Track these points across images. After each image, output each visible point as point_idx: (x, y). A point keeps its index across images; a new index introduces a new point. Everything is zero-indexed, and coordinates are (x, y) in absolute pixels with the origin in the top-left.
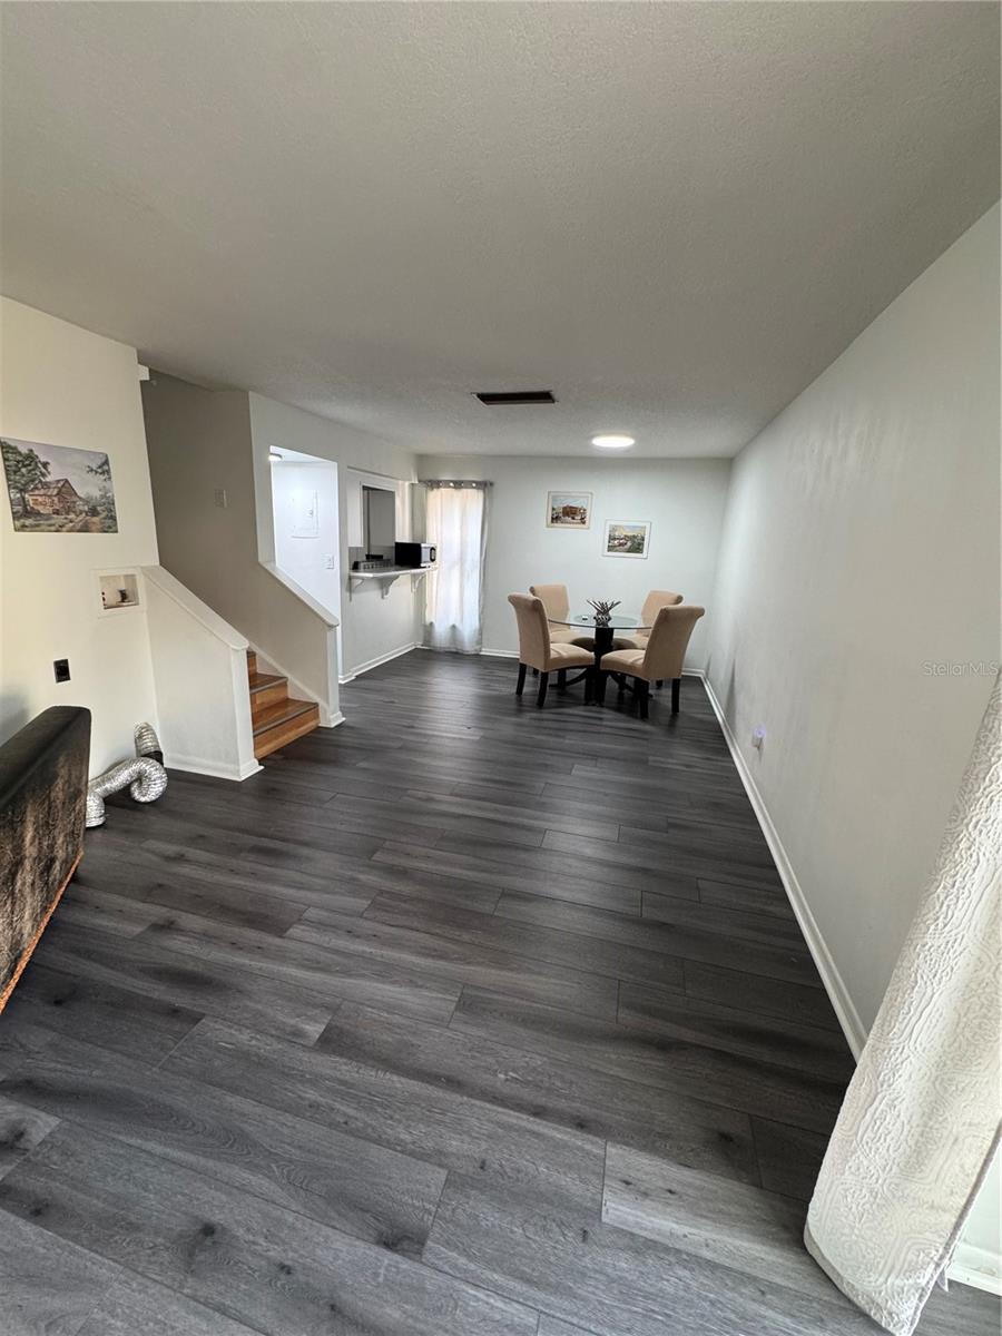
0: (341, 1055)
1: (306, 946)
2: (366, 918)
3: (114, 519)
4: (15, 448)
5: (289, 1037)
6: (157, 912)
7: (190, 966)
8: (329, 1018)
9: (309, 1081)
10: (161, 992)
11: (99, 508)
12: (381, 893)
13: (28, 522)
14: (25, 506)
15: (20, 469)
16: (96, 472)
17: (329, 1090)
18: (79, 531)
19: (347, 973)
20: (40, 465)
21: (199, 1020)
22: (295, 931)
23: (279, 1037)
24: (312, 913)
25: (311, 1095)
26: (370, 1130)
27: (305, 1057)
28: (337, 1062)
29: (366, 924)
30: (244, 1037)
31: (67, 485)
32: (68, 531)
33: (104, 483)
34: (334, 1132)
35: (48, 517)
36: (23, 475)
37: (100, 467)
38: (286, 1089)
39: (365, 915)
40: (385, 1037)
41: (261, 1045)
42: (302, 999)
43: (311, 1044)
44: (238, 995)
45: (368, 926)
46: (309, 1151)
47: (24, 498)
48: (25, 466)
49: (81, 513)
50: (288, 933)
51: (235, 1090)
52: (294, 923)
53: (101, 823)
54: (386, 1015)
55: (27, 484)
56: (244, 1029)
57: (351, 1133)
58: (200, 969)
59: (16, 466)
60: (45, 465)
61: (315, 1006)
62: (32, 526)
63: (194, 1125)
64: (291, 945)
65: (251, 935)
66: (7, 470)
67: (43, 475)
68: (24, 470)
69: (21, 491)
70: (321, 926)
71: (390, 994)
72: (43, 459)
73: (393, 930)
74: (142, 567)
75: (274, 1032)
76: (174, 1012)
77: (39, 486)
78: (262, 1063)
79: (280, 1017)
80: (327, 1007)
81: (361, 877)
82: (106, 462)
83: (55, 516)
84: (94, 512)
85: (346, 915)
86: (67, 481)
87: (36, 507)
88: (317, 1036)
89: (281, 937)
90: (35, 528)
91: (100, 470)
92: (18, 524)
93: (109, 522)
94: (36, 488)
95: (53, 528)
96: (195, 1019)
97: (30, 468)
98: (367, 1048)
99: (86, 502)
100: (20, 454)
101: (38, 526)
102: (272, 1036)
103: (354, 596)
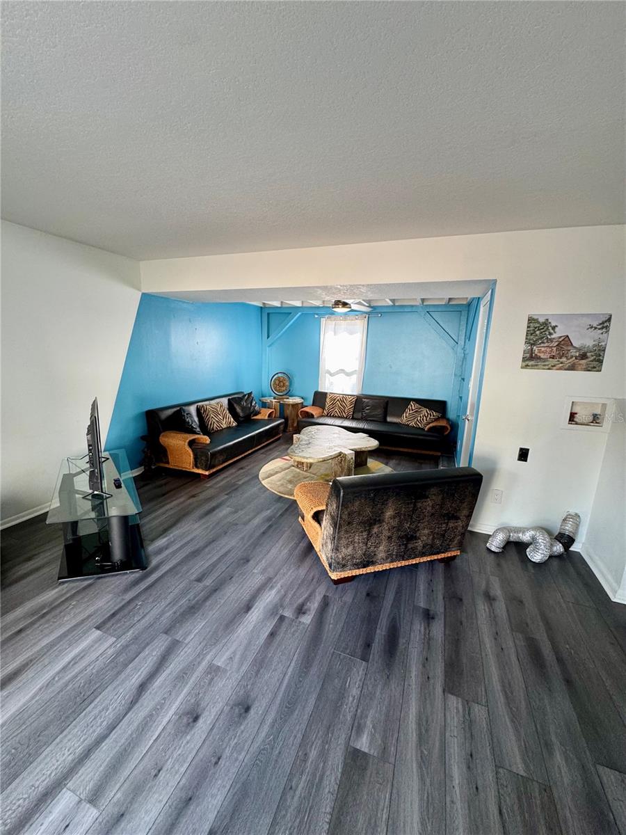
0: (343, 774)
1: (441, 715)
2: (497, 773)
3: (601, 362)
4: (537, 319)
5: (356, 724)
6: (439, 607)
7: (402, 641)
8: (375, 754)
9: (324, 747)
10: (380, 633)
11: (589, 354)
12: (547, 789)
13: (531, 363)
14: (532, 354)
15: (536, 332)
16: (596, 328)
17: (316, 769)
18: (566, 370)
19: (423, 762)
20: (550, 328)
21: (364, 660)
22: (454, 702)
23: (355, 715)
24: (479, 712)
25: (313, 754)
26: (283, 812)
27: (342, 741)
28: (338, 770)
29: (490, 776)
30: (355, 691)
31: (567, 339)
32: (557, 369)
33: (601, 336)
34: (286, 779)
35: (545, 360)
36: (537, 335)
37: (601, 324)
38: (318, 732)
39: (501, 770)
40: (361, 820)
41: (349, 705)
42: (390, 727)
43: (351, 744)
44: (385, 677)
45: (488, 776)
46: (277, 761)
47: (532, 349)
48: (539, 330)
49: (572, 357)
50: (450, 695)
51: (319, 699)
52: (463, 699)
53: (496, 551)
54: (384, 816)
55: (537, 340)
56: (360, 689)
57: (284, 794)
58: (401, 646)
59: (534, 330)
60: (554, 328)
61: (385, 738)
62: (532, 366)
63: (301, 681)
64: (439, 703)
65: (438, 670)
66: (527, 334)
67: (550, 334)
68: (538, 332)
69: (532, 345)
70: (469, 724)
71: (409, 819)
72: (553, 324)
73: (493, 809)
74: (615, 399)
75: (359, 711)
76: (368, 645)
77: (545, 341)
78: (337, 708)
79: (372, 713)
80: (385, 750)
81: (558, 758)
82: (609, 320)
83: (551, 359)
84: (584, 356)
85: (493, 749)
86: (568, 336)
87: (538, 354)
88: (358, 748)
89: (444, 691)
90: (533, 367)
91: (599, 327)
92: (524, 364)
93: (595, 364)
94: (543, 343)
95: (547, 367)
96: (365, 658)
97: (542, 330)
98: (350, 799)
99: (578, 349)
100: (538, 322)
101: (537, 365)
102: (357, 710)
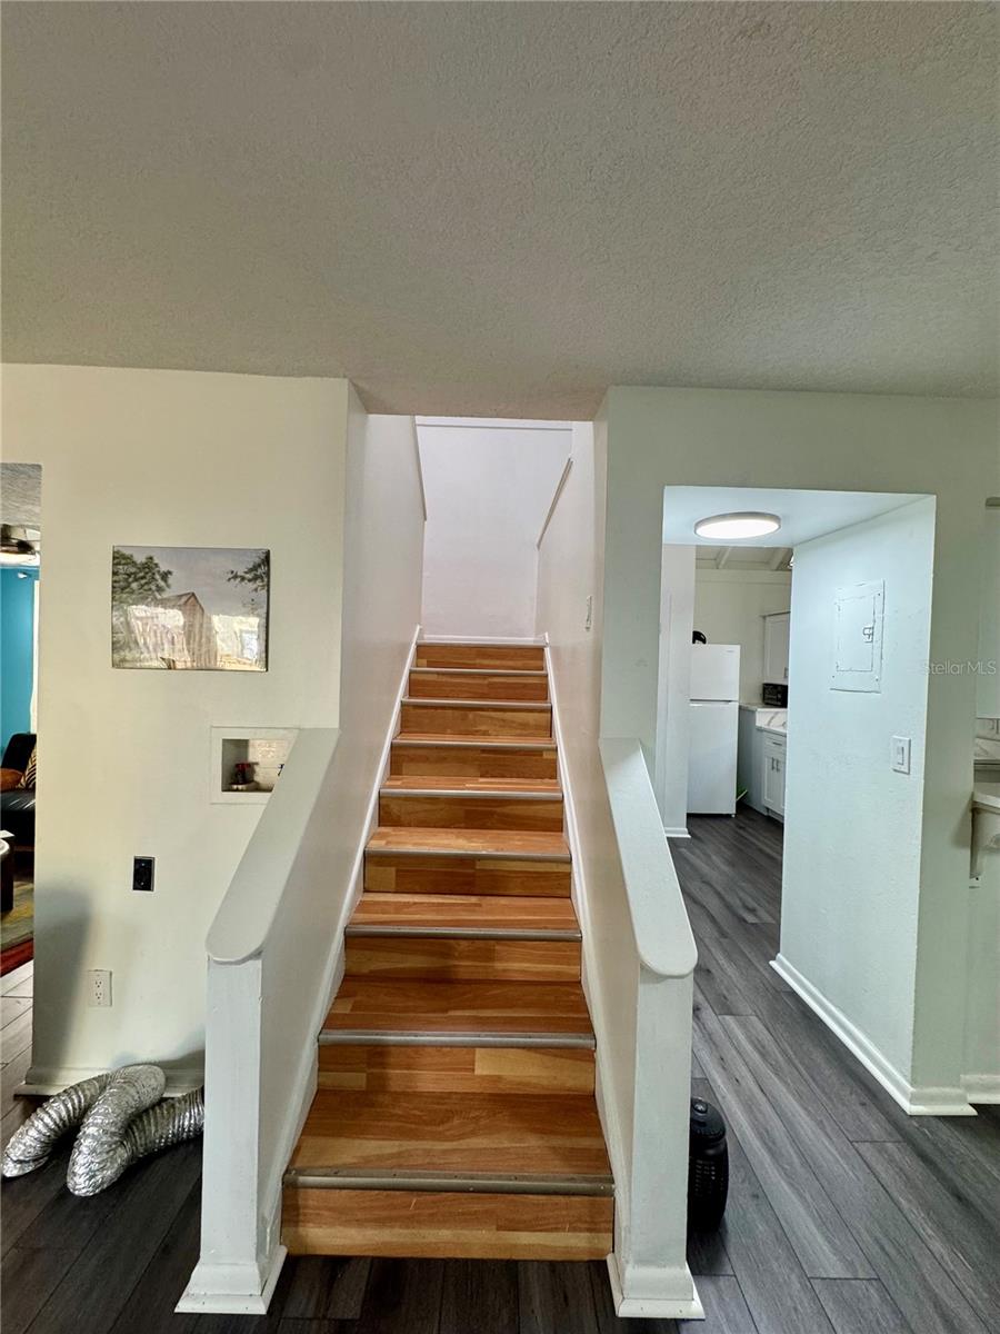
4: (131, 557)
13: (130, 655)
14: (128, 635)
15: (129, 584)
16: (243, 579)
20: (157, 577)
31: (192, 601)
33: (255, 595)
36: (133, 592)
37: (251, 570)
48: (136, 580)
59: (126, 580)
60: (165, 576)
62: (133, 661)
66: (113, 587)
67: (160, 589)
68: (134, 585)
72: (163, 568)
74: (300, 730)
82: (267, 560)
86: (193, 594)
87: (143, 636)
90: (135, 663)
91: (249, 576)
92: (116, 656)
97: (143, 581)
100: (134, 563)
101: (139, 661)
103: (984, 860)
